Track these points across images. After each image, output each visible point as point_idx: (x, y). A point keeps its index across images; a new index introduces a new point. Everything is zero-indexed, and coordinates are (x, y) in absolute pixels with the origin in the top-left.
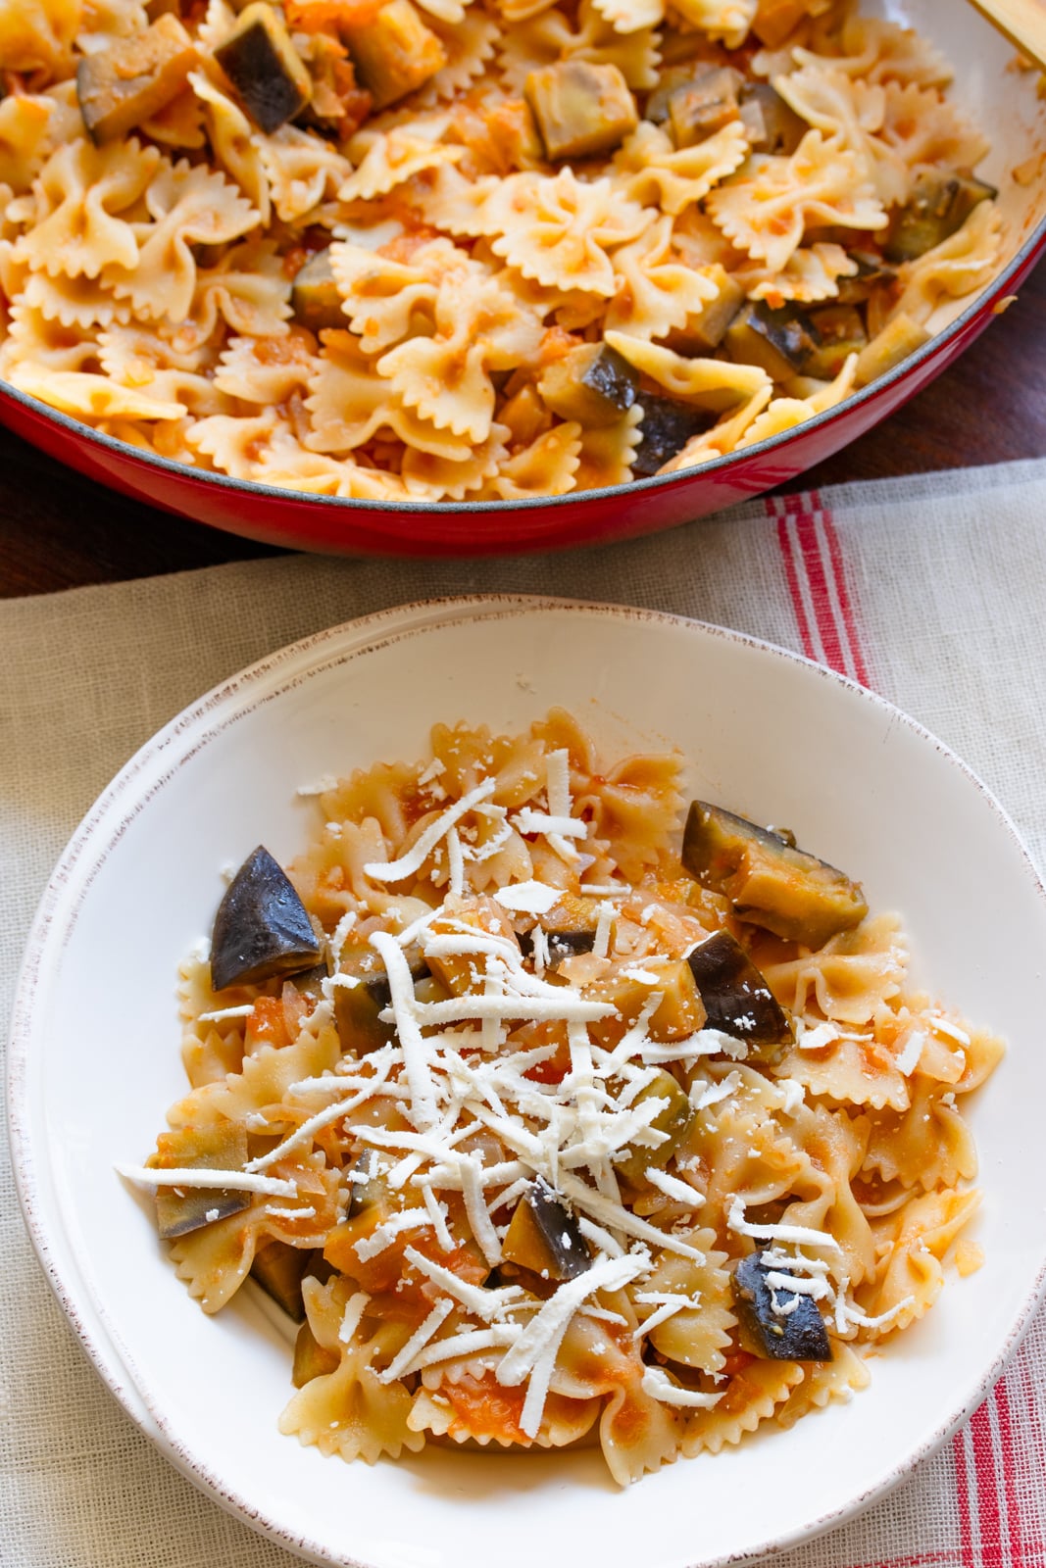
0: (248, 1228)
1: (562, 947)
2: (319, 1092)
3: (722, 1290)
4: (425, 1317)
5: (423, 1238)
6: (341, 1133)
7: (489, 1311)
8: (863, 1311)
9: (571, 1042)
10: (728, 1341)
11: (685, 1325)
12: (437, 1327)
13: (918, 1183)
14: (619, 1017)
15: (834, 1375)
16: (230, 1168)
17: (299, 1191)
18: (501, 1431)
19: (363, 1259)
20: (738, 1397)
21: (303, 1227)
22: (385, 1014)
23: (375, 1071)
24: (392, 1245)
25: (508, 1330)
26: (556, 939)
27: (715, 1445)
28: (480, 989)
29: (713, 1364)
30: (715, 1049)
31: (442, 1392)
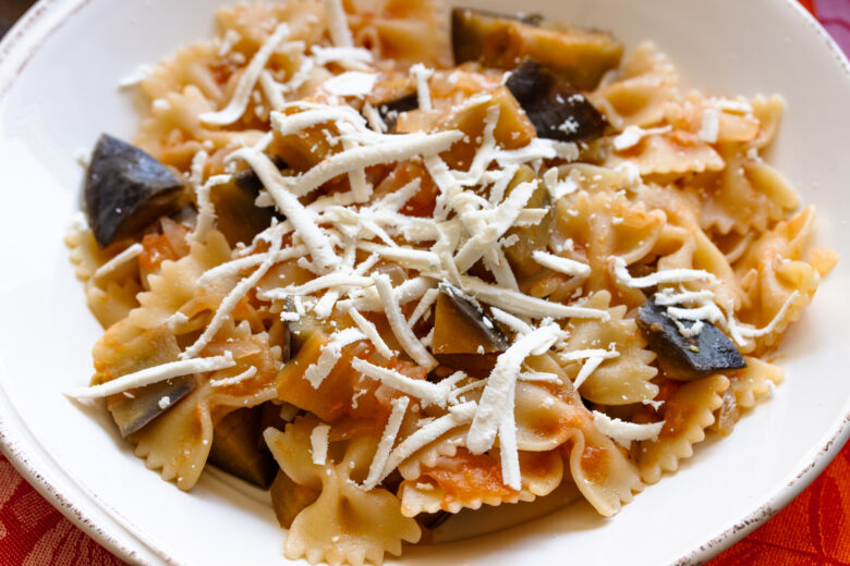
0: (201, 406)
1: (392, 114)
2: (224, 277)
3: (633, 334)
4: (386, 422)
5: (364, 351)
6: (256, 303)
7: (442, 397)
8: (752, 326)
9: (431, 172)
10: (654, 371)
11: (612, 373)
12: (400, 423)
13: (752, 228)
14: (467, 140)
15: (751, 380)
16: (168, 362)
17: (235, 359)
18: (488, 493)
19: (316, 385)
20: (679, 419)
21: (249, 386)
22: (262, 200)
23: (270, 244)
24: (340, 360)
25: (463, 408)
26: (385, 109)
27: (673, 464)
28: (339, 148)
29: (649, 394)
30: (551, 154)
31: (425, 478)
